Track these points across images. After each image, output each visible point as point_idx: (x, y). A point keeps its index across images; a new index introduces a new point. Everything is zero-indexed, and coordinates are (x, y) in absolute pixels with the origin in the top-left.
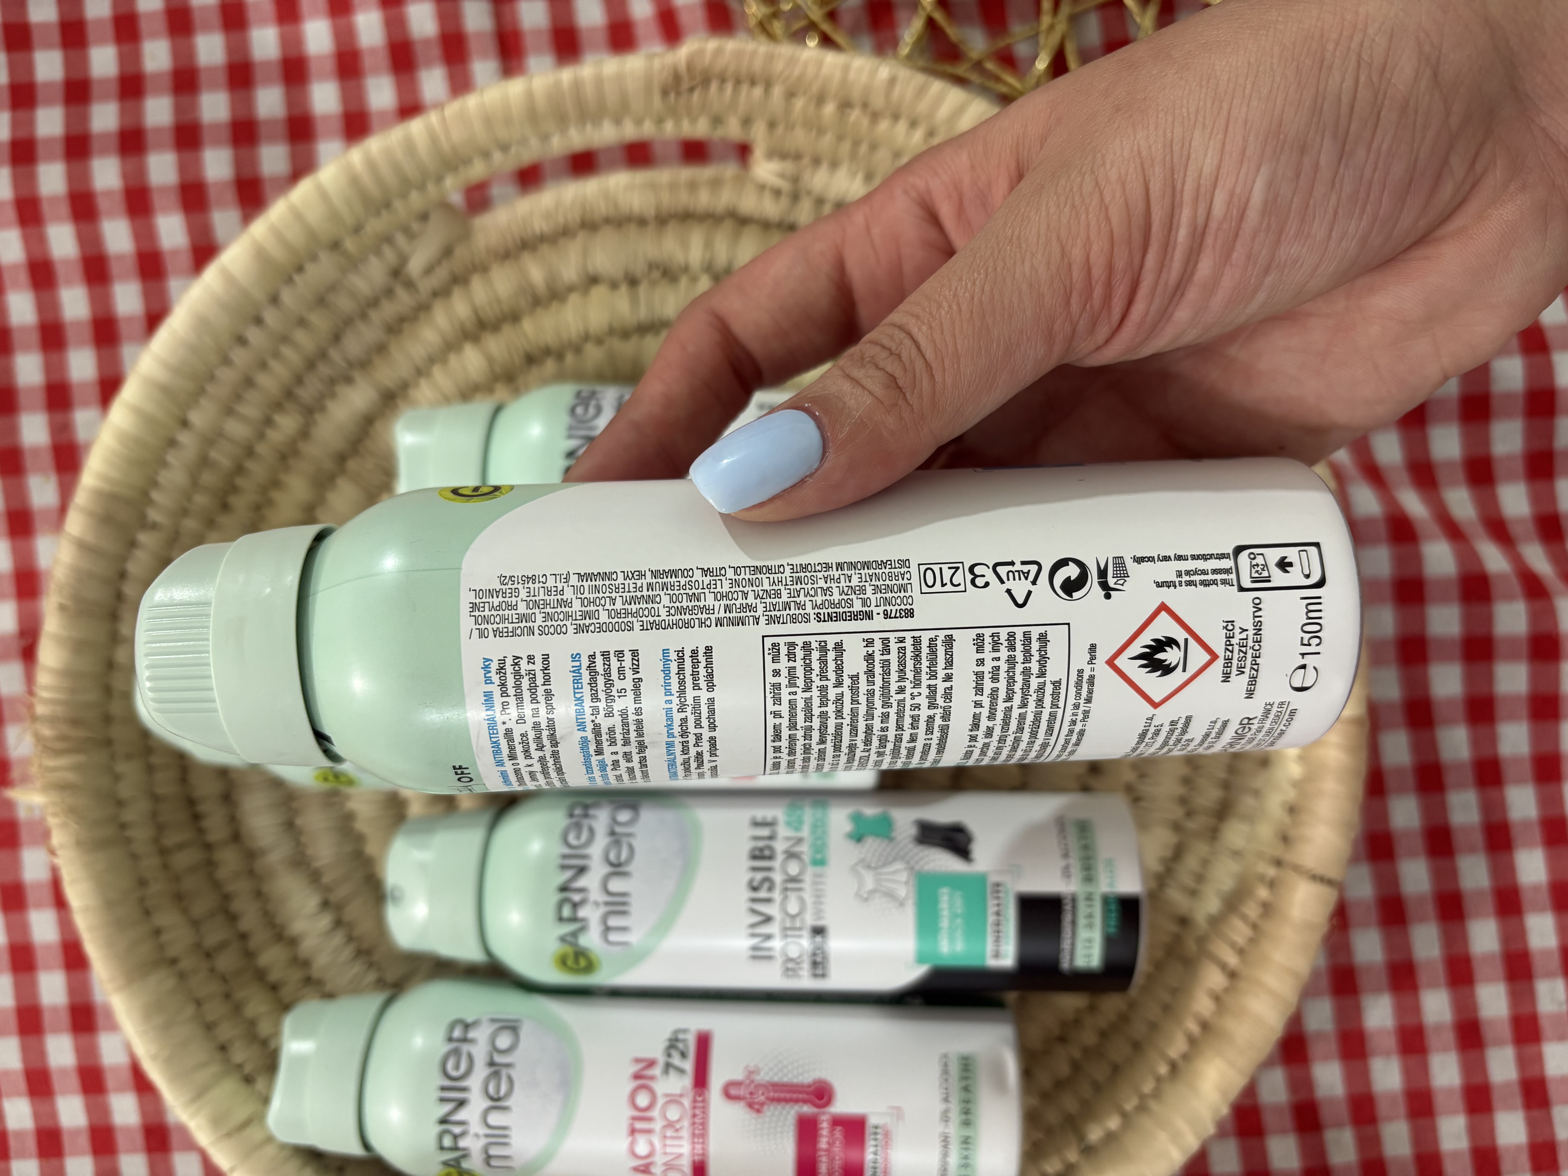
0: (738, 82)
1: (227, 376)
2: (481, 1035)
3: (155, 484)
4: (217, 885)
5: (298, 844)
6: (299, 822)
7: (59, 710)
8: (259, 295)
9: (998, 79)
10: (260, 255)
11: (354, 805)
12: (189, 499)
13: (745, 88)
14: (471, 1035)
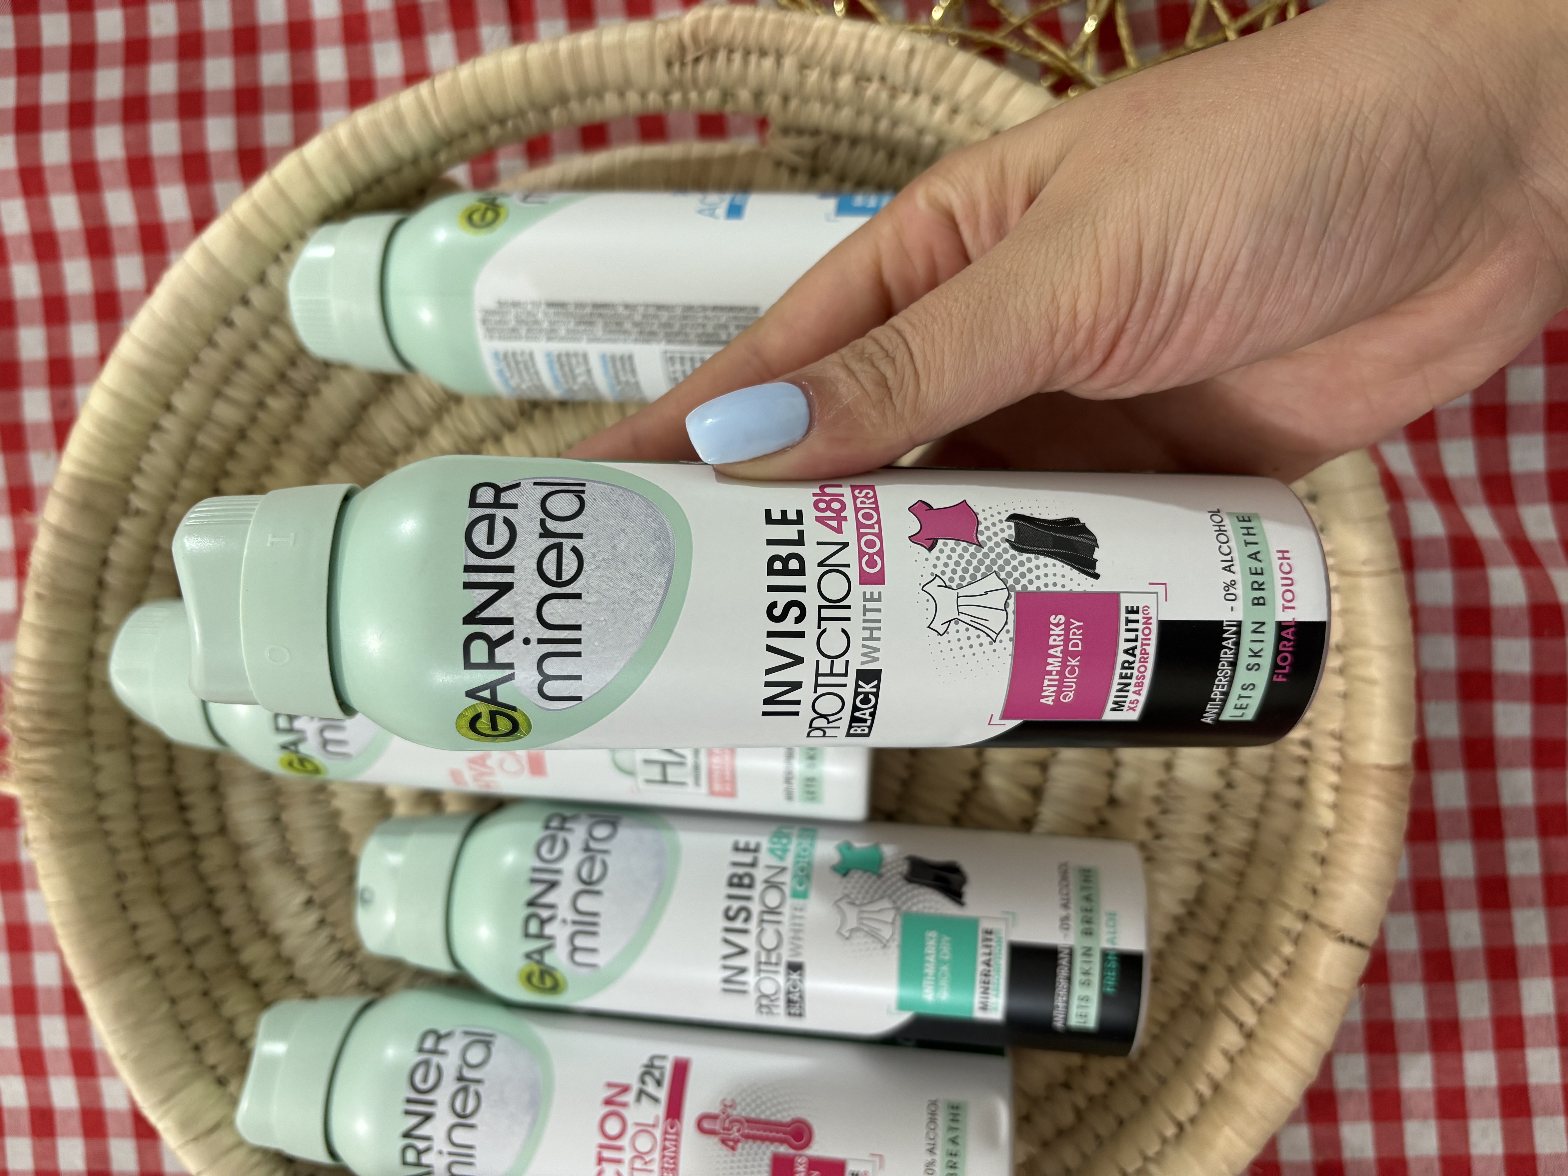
0: (747, 53)
1: (213, 359)
2: (452, 1047)
3: (139, 470)
4: (201, 878)
5: (283, 838)
6: (285, 817)
7: (34, 700)
8: (243, 275)
9: (1040, 47)
10: (243, 234)
11: (338, 803)
12: (176, 485)
13: (753, 59)
14: (443, 1046)
